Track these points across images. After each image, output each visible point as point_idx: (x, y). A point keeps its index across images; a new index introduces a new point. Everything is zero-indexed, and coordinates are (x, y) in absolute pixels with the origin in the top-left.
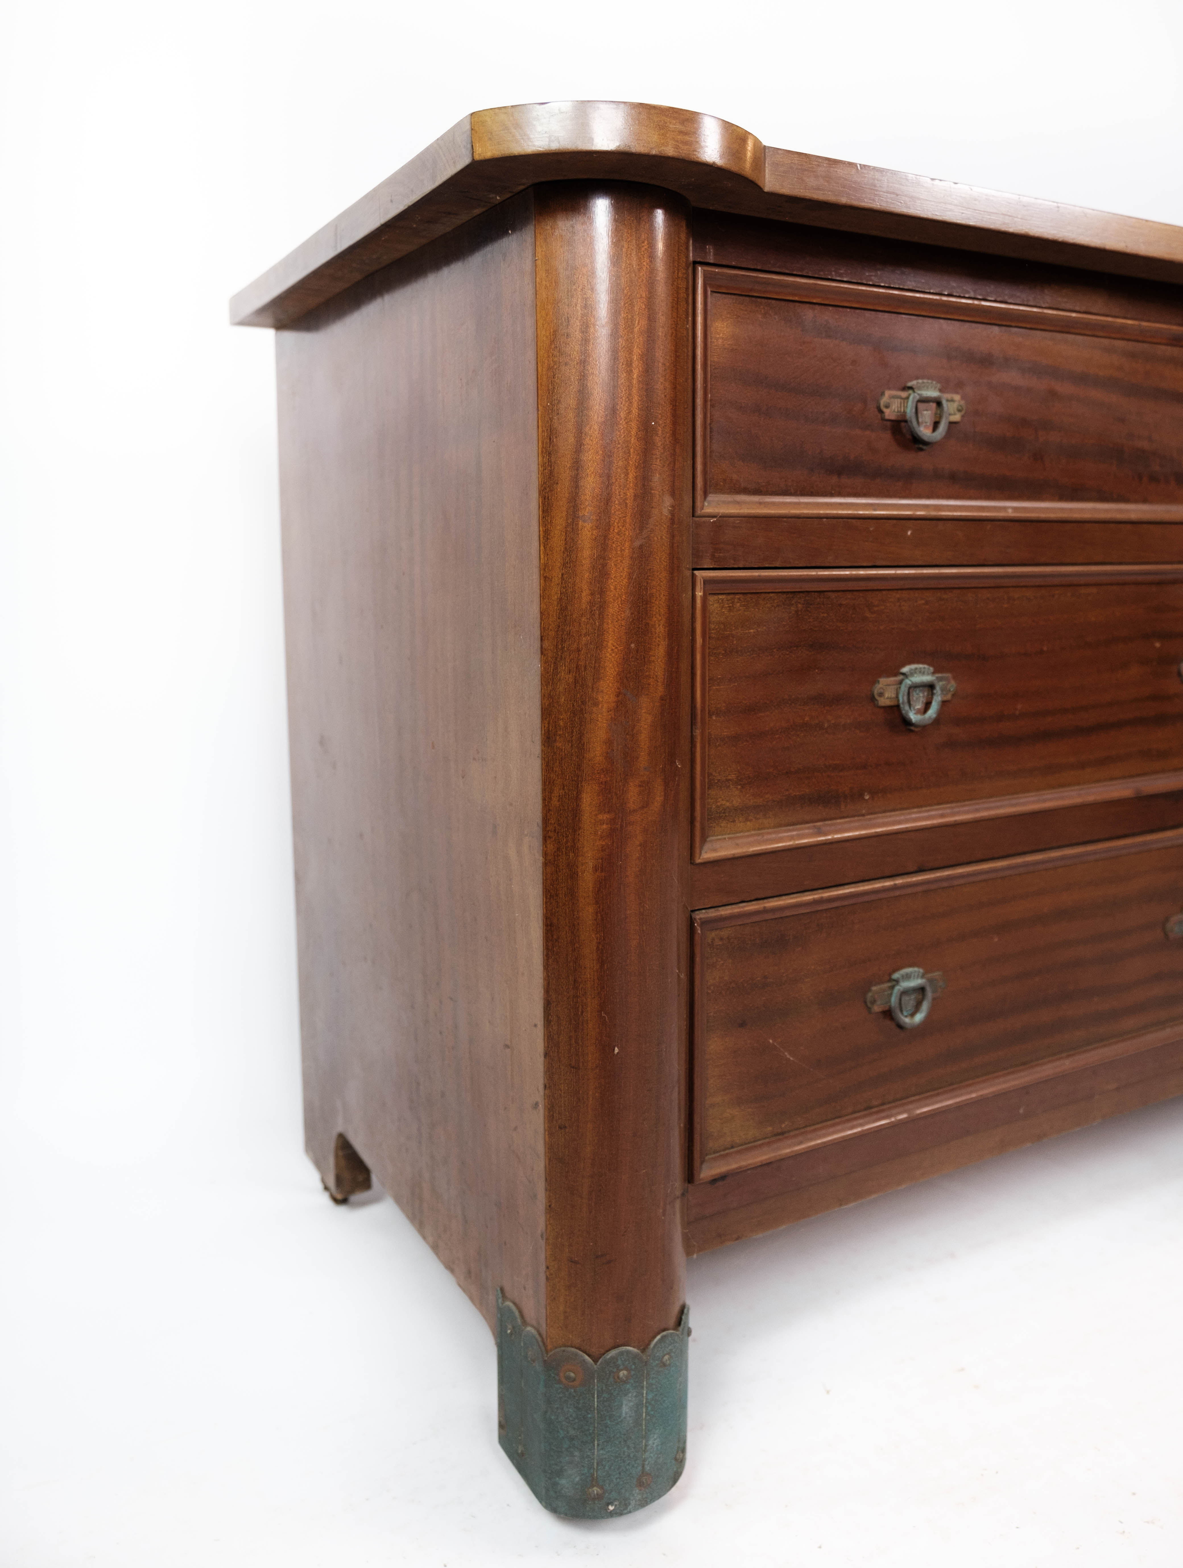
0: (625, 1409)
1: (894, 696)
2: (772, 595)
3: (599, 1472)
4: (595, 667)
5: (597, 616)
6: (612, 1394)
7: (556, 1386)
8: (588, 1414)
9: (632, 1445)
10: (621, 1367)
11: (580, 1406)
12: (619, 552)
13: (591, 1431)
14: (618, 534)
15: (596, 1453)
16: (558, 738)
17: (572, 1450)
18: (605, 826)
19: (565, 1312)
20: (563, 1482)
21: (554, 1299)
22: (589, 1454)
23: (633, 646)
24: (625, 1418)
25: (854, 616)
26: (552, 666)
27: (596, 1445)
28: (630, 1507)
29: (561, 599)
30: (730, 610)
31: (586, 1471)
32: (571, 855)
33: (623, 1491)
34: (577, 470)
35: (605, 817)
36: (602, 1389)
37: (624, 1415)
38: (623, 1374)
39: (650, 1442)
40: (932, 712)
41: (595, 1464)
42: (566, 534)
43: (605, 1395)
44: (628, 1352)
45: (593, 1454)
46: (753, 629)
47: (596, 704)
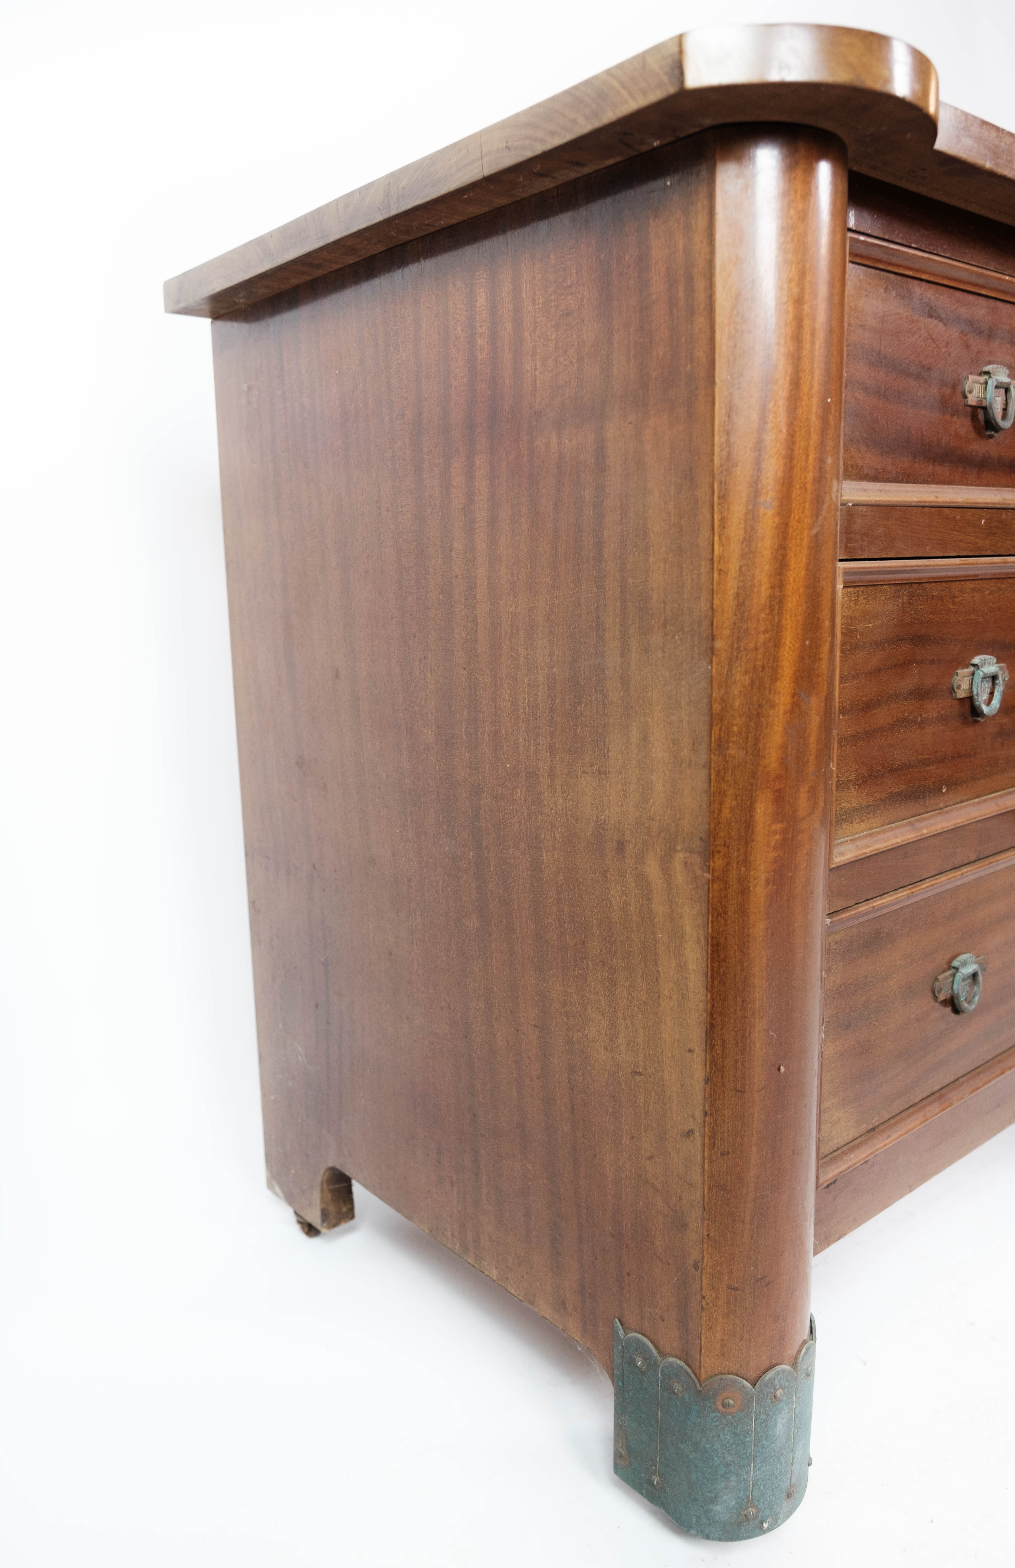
0: (779, 1427)
1: (967, 687)
2: (886, 587)
3: (754, 1493)
4: (773, 666)
5: (776, 612)
6: (769, 1415)
7: (711, 1414)
8: (746, 1437)
9: (783, 1462)
10: (778, 1387)
11: (738, 1431)
12: (798, 541)
13: (748, 1455)
14: (798, 521)
15: (752, 1475)
16: (731, 745)
17: (728, 1475)
18: (778, 837)
19: (722, 1340)
20: (718, 1508)
21: (711, 1328)
22: (746, 1477)
23: (807, 642)
24: (779, 1436)
25: (942, 607)
26: (726, 667)
27: (752, 1467)
28: (780, 1520)
29: (738, 594)
30: (856, 604)
31: (742, 1493)
32: (743, 869)
33: (775, 1507)
34: (760, 450)
35: (778, 826)
36: (760, 1411)
37: (778, 1433)
38: (779, 1392)
39: (797, 1454)
40: (996, 703)
41: (751, 1486)
42: (745, 521)
43: (763, 1417)
44: (783, 1371)
45: (750, 1476)
46: (871, 623)
47: (773, 707)
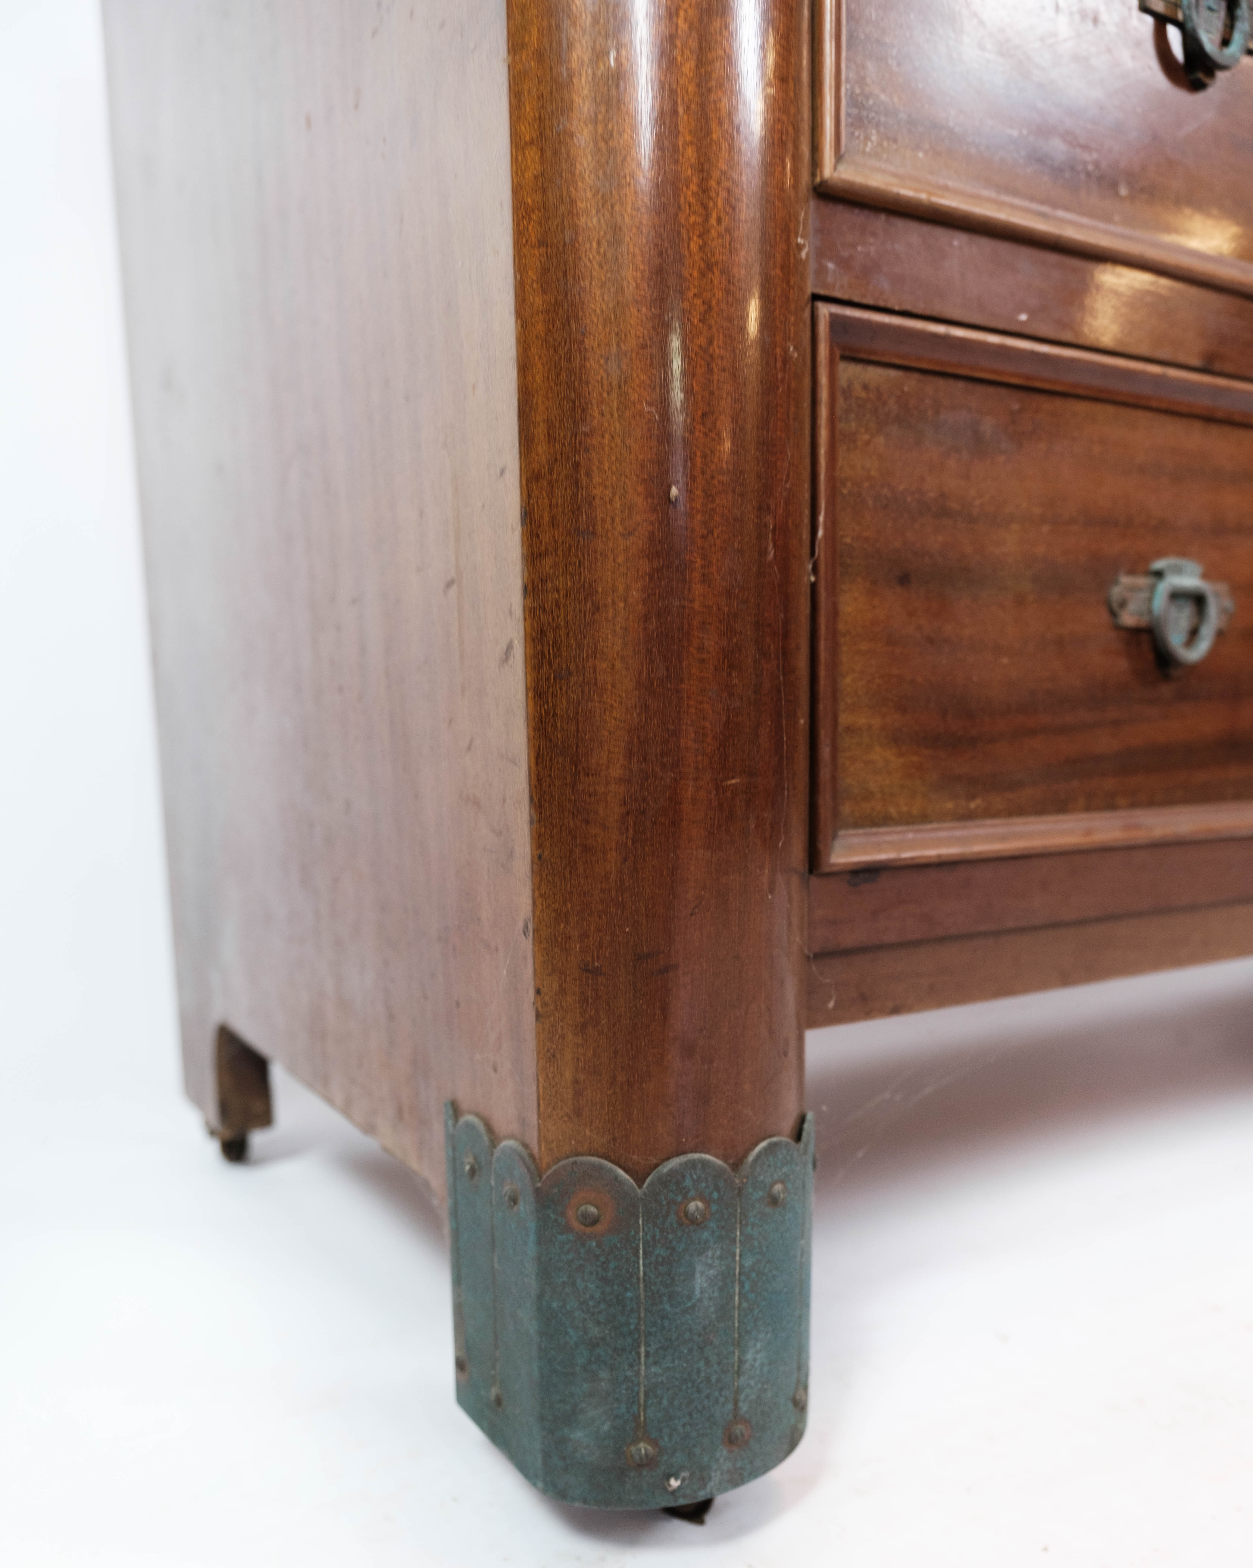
0: (700, 1282)
3: (649, 1411)
6: (673, 1249)
7: (559, 1237)
8: (626, 1290)
9: (713, 1359)
10: (692, 1193)
11: (610, 1274)
13: (632, 1327)
15: (642, 1373)
17: (594, 1367)
19: (576, 1082)
20: (578, 1435)
21: (554, 1056)
22: (629, 1373)
24: (700, 1300)
27: (643, 1355)
28: (712, 1484)
31: (623, 1407)
33: (697, 1451)
36: (654, 1237)
37: (697, 1292)
38: (695, 1206)
39: (749, 1356)
41: (642, 1396)
43: (661, 1251)
44: (705, 1164)
45: (638, 1373)
